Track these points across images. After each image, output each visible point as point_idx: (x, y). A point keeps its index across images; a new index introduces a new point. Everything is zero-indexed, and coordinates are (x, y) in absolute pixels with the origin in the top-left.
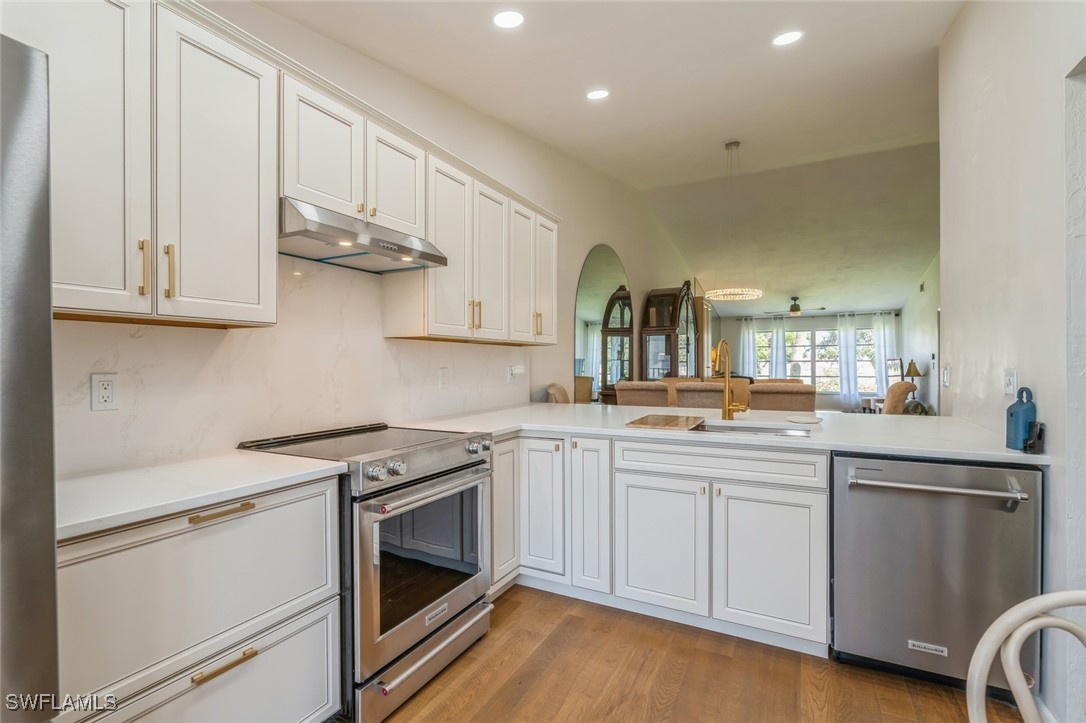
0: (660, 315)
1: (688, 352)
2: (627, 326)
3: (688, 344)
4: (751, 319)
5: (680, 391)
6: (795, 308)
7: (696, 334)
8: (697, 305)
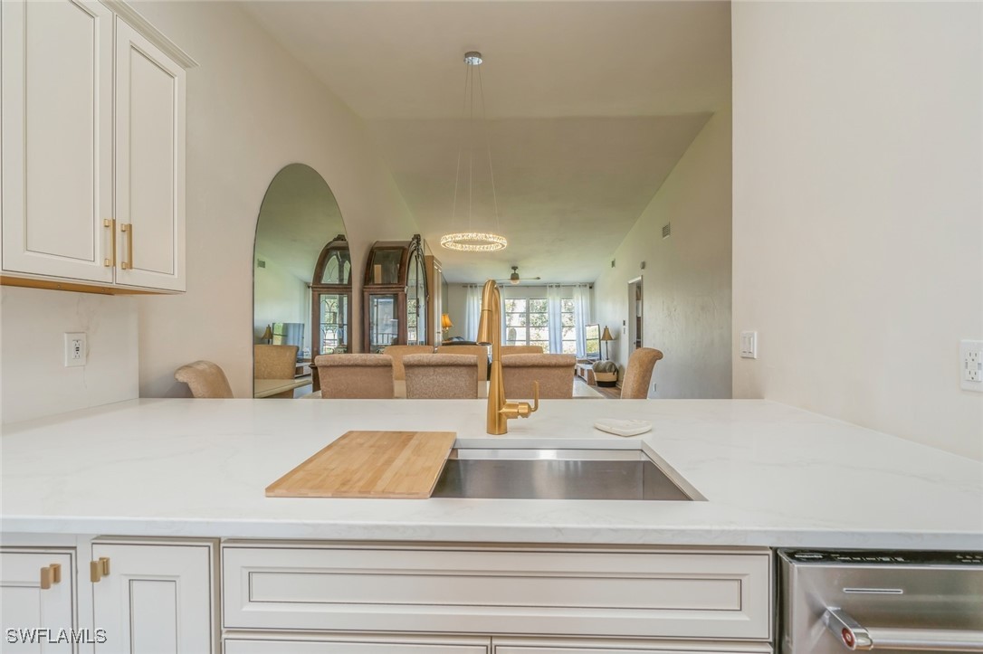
0: (385, 271)
1: (418, 315)
2: (346, 282)
3: (418, 307)
4: (476, 287)
5: (409, 366)
6: (515, 277)
7: (426, 296)
8: (427, 265)
